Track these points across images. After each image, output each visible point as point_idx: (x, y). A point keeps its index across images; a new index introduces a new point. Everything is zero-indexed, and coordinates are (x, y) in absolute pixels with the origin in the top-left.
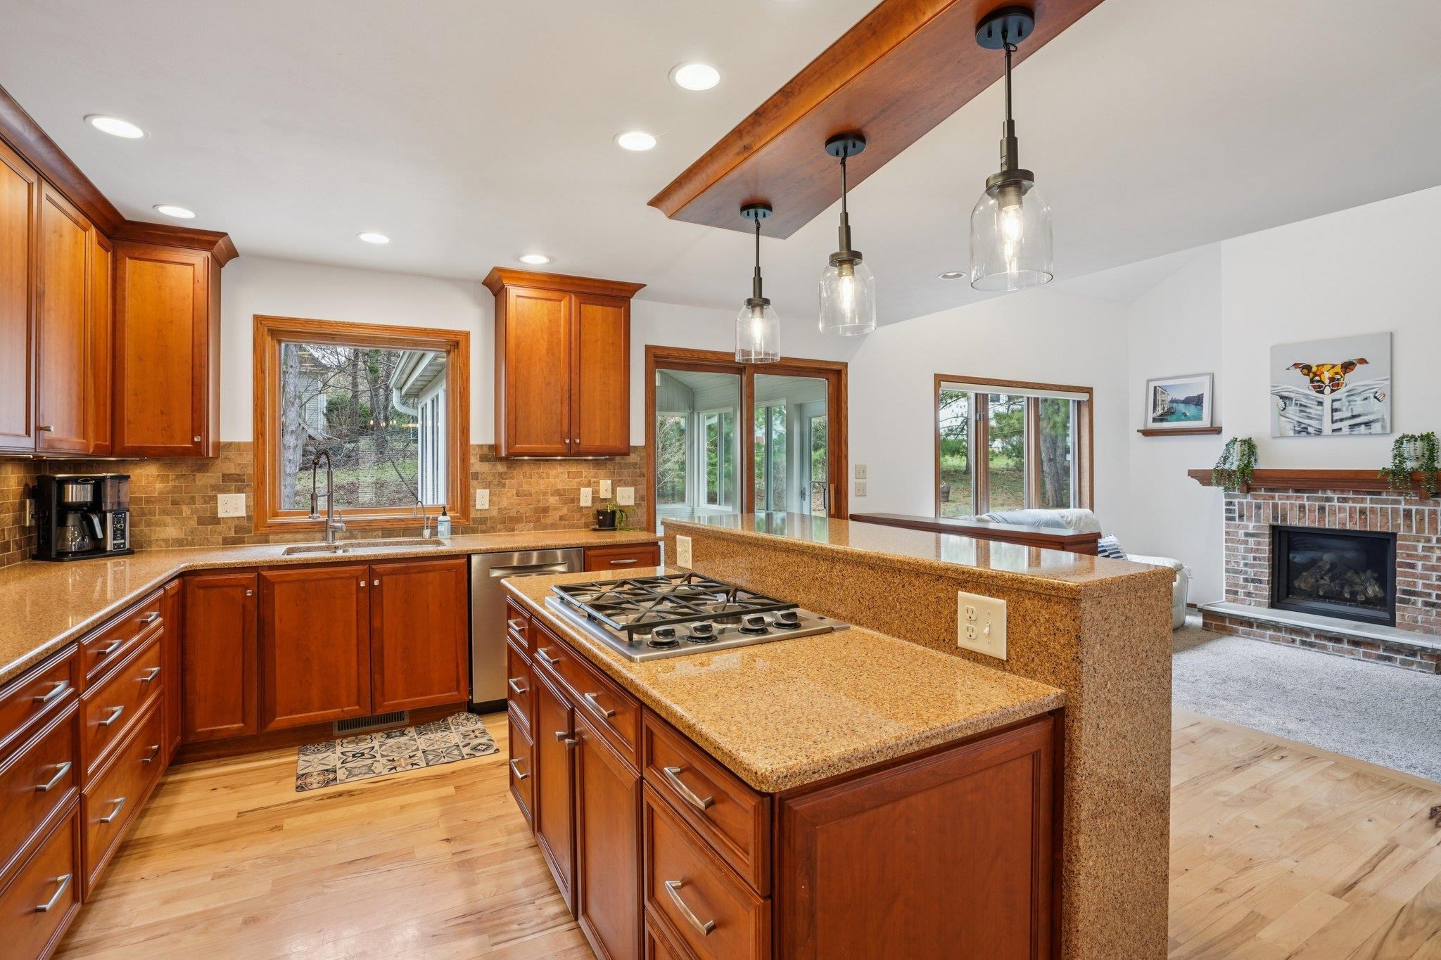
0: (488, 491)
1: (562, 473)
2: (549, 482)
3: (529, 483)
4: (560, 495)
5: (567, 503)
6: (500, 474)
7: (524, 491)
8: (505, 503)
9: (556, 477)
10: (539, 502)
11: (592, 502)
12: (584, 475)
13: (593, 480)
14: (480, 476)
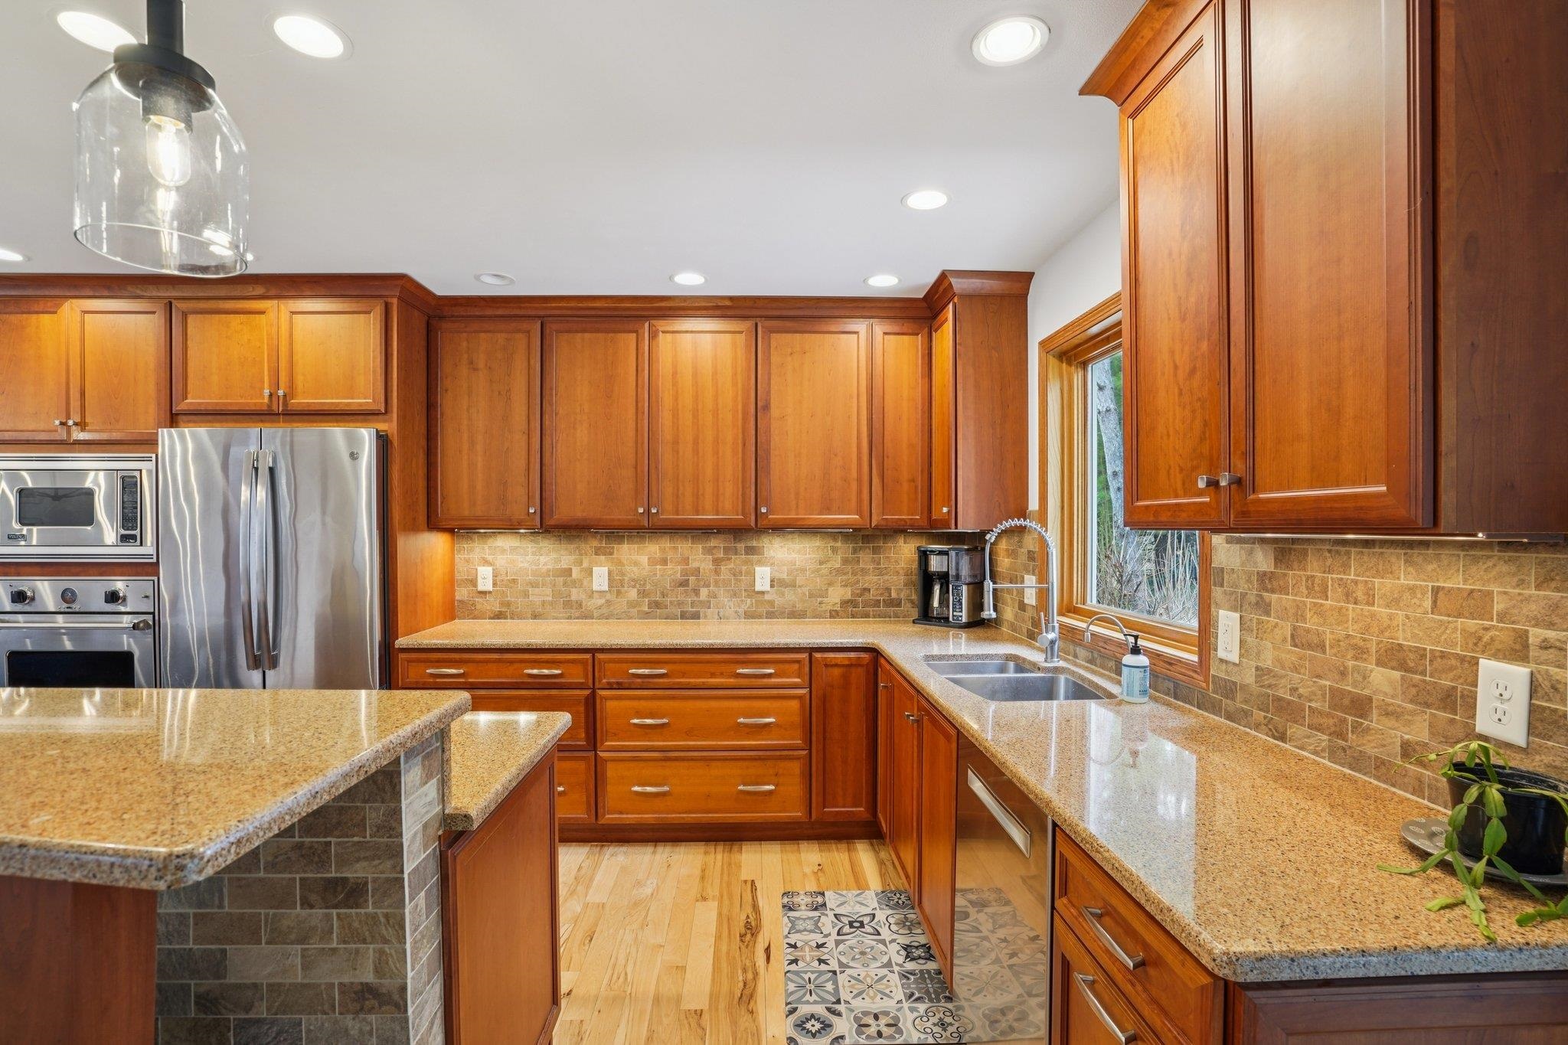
0: (1237, 615)
1: (1412, 589)
2: (1373, 616)
3: (1319, 610)
4: (1403, 666)
5: (1427, 705)
6: (1263, 576)
7: (1308, 631)
8: (1268, 660)
9: (1394, 602)
10: (1343, 674)
11: (1531, 730)
12: (1498, 607)
13: (1536, 635)
14: (1226, 577)
